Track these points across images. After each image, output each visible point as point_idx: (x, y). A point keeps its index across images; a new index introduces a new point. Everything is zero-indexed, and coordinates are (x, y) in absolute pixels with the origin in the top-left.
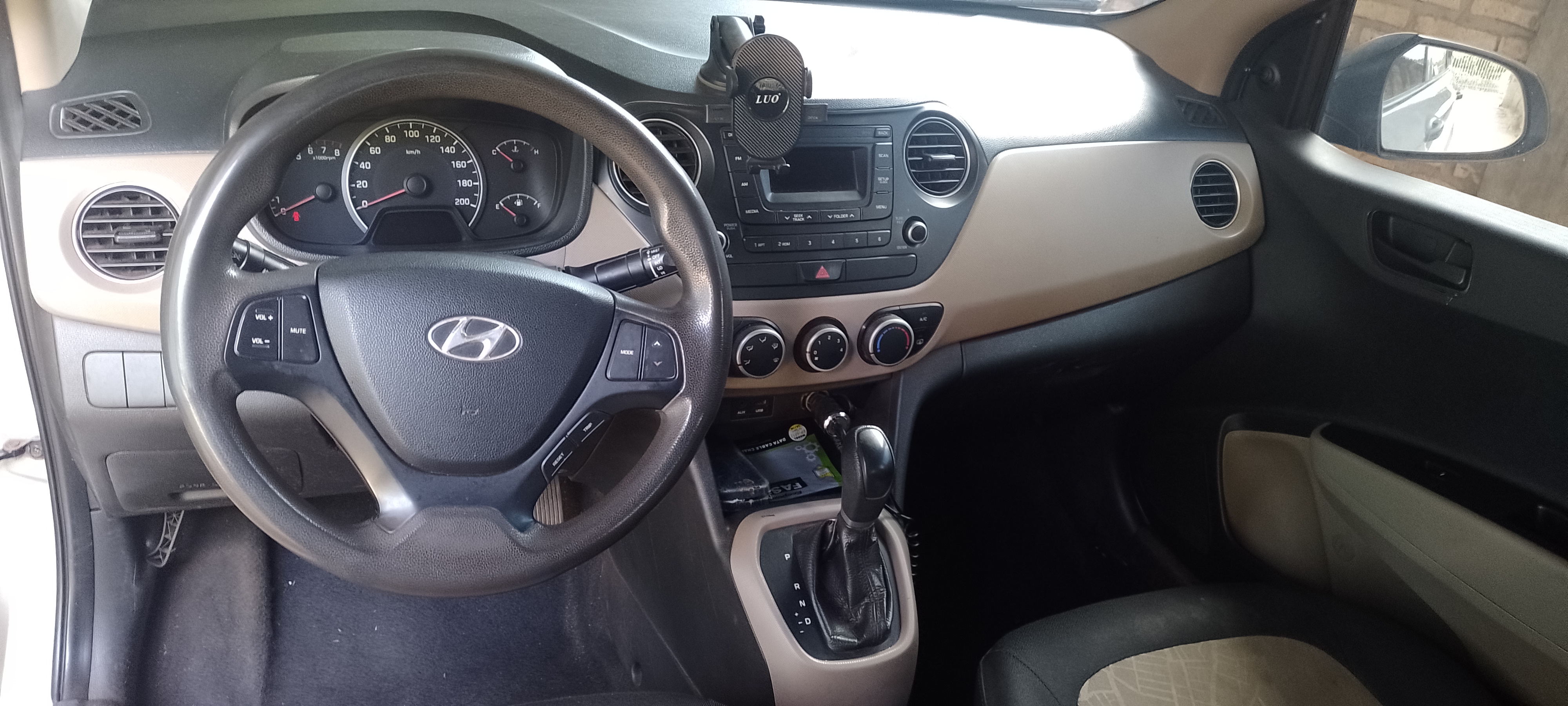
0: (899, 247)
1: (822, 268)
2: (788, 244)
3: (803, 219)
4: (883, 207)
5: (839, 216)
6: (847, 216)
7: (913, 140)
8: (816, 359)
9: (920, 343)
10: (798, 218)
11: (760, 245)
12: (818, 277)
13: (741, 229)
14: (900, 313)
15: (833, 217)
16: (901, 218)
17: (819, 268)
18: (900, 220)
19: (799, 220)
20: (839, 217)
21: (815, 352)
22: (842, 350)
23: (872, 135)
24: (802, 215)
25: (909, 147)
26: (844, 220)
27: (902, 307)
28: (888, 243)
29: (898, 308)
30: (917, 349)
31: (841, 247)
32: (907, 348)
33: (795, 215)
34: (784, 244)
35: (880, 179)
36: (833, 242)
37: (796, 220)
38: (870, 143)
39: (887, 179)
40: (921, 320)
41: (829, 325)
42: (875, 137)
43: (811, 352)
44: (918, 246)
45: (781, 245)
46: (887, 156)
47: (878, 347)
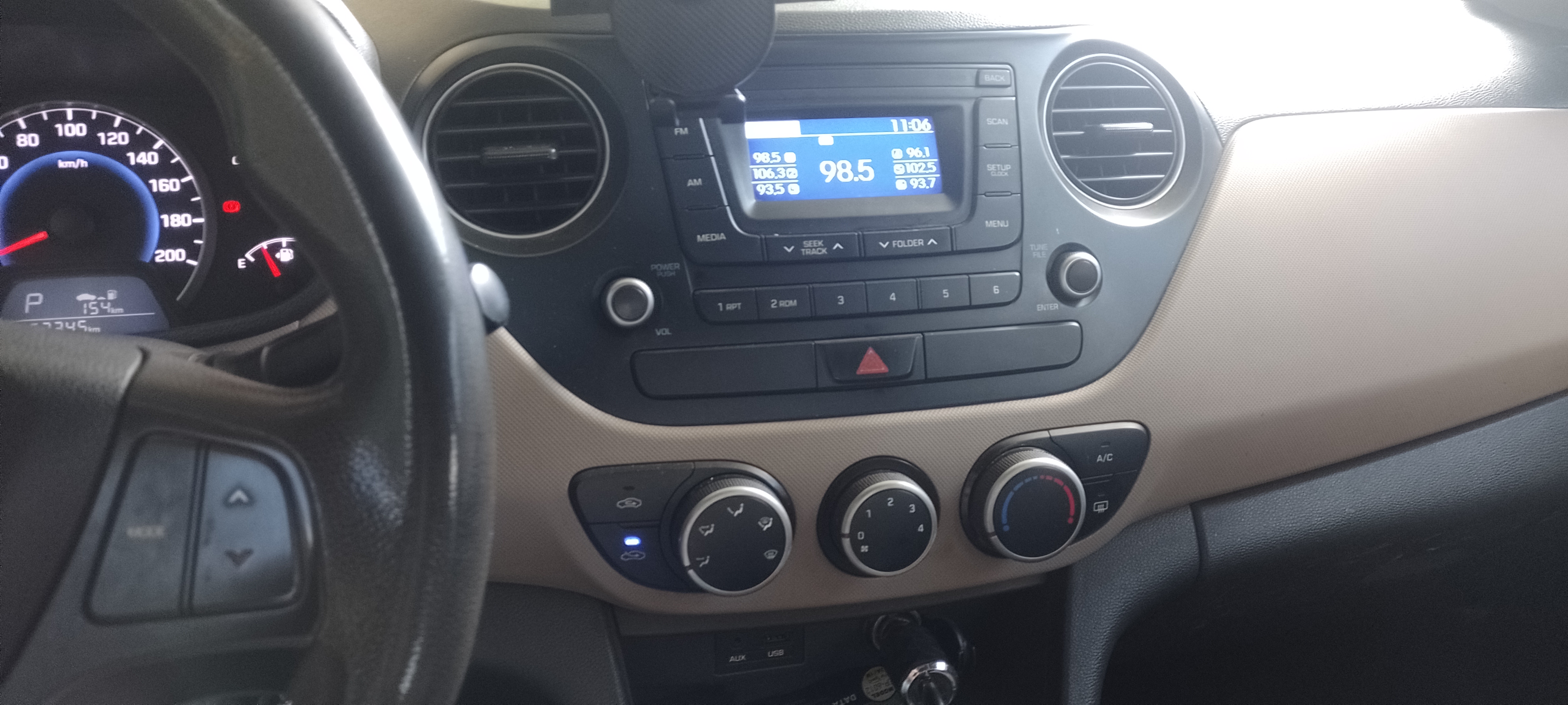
0: (1041, 308)
1: (871, 351)
2: (793, 303)
3: (824, 251)
4: (1002, 224)
5: (903, 242)
6: (921, 242)
7: (1060, 99)
8: (864, 549)
9: (1101, 509)
10: (813, 248)
11: (731, 307)
12: (862, 370)
13: (687, 271)
14: (1053, 447)
15: (890, 245)
16: (1043, 247)
17: (864, 352)
18: (1041, 251)
19: (814, 252)
20: (903, 245)
21: (861, 535)
22: (921, 528)
23: (972, 82)
24: (820, 243)
25: (1054, 111)
26: (914, 252)
27: (1055, 433)
28: (1017, 297)
29: (1045, 435)
30: (1094, 522)
31: (912, 309)
32: (1070, 521)
33: (805, 243)
34: (783, 304)
35: (991, 168)
36: (893, 297)
37: (808, 252)
38: (970, 98)
39: (1008, 167)
40: (1100, 459)
41: (892, 474)
42: (978, 85)
43: (852, 536)
44: (1083, 303)
45: (777, 305)
46: (1005, 122)
47: (1004, 520)
